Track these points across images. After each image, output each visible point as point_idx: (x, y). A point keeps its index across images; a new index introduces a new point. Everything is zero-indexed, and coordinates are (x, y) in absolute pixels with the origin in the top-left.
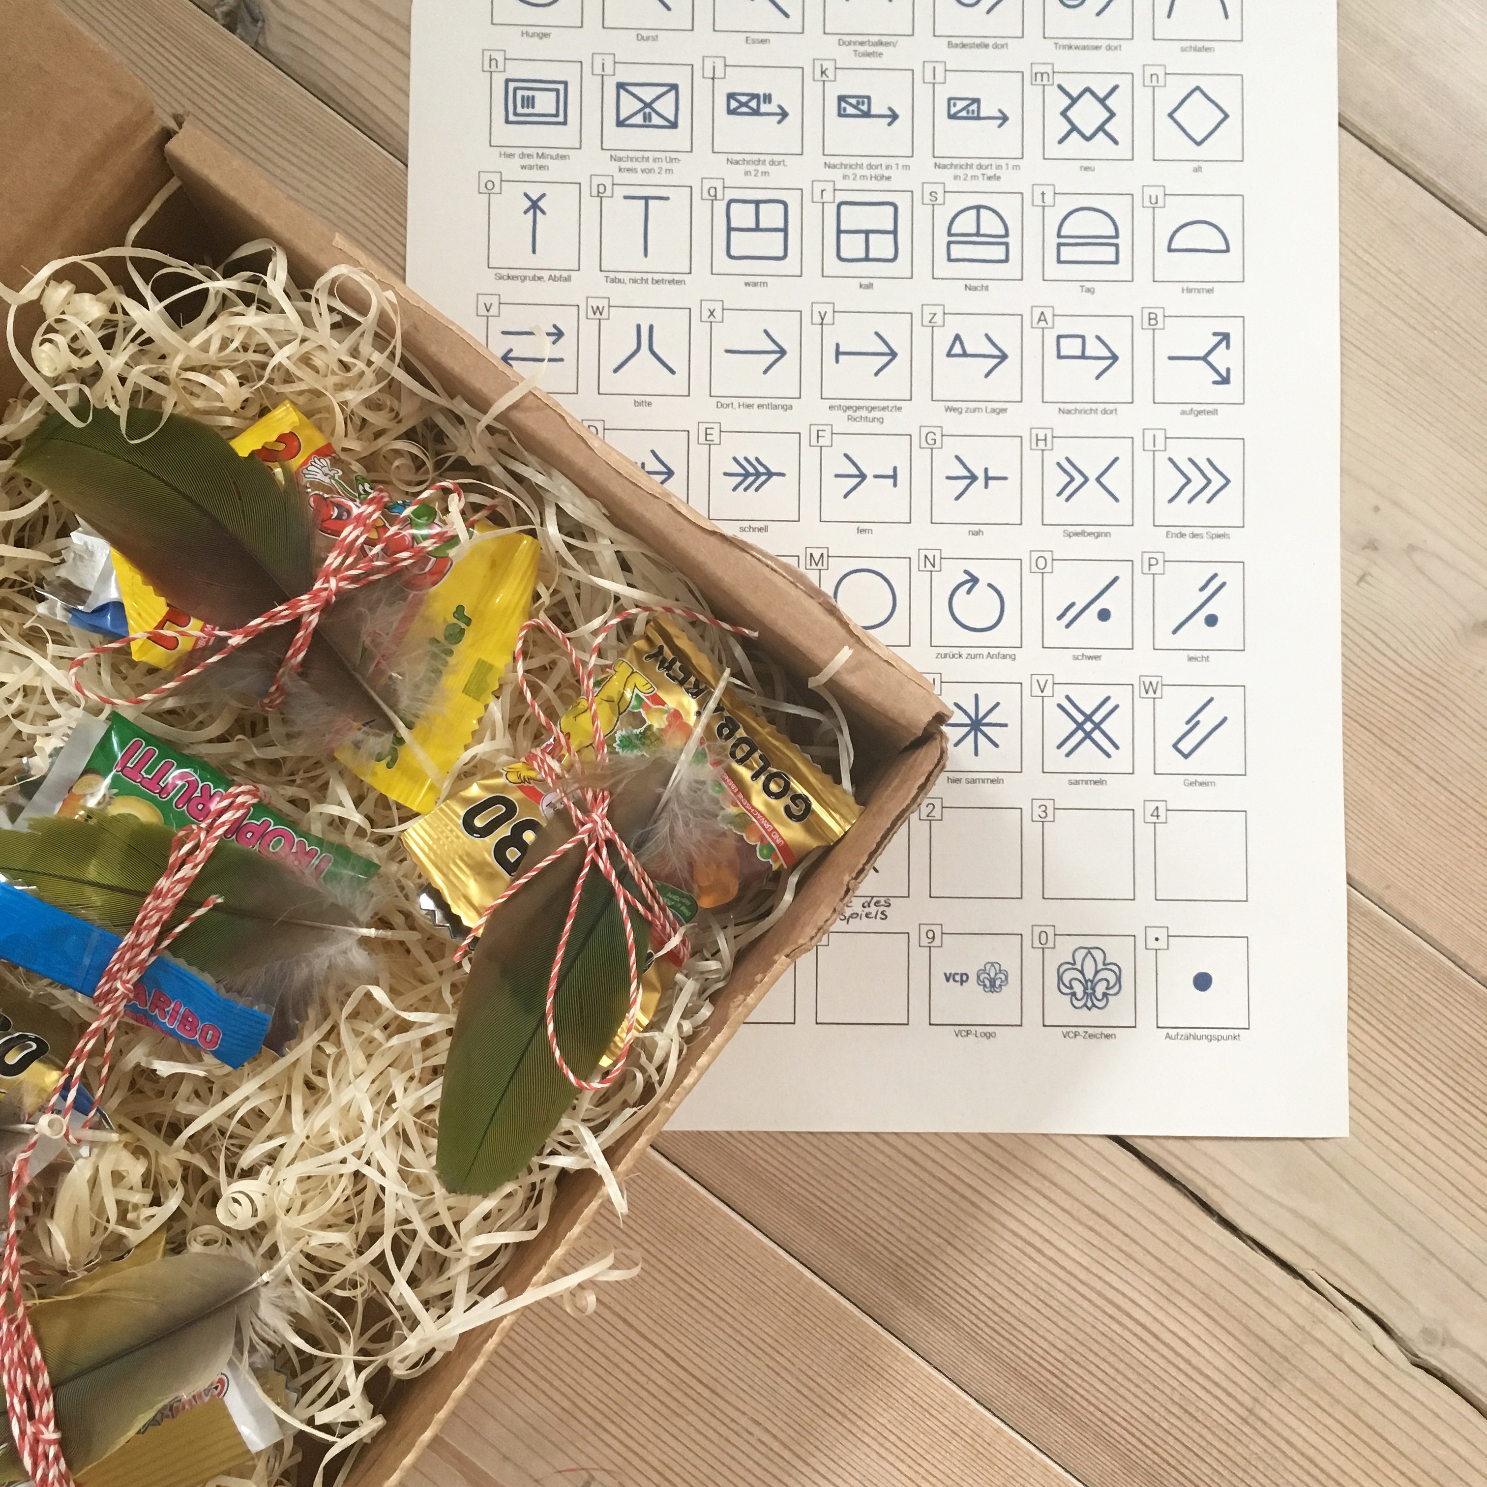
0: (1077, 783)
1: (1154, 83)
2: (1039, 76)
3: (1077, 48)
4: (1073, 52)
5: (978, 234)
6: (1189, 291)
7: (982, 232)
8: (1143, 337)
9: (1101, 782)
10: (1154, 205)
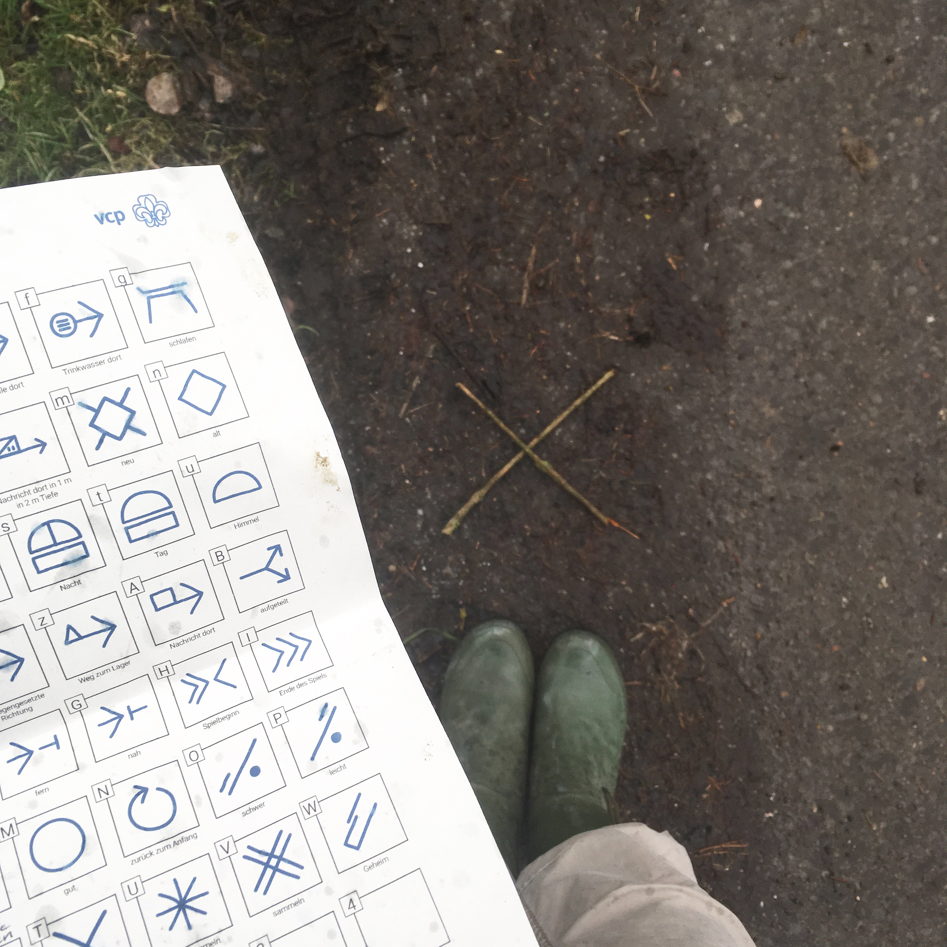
0: (280, 912)
1: (158, 377)
2: (59, 401)
3: (83, 368)
4: (81, 372)
5: (56, 544)
6: (240, 525)
7: (58, 541)
8: (217, 572)
9: (299, 902)
10: (192, 473)
